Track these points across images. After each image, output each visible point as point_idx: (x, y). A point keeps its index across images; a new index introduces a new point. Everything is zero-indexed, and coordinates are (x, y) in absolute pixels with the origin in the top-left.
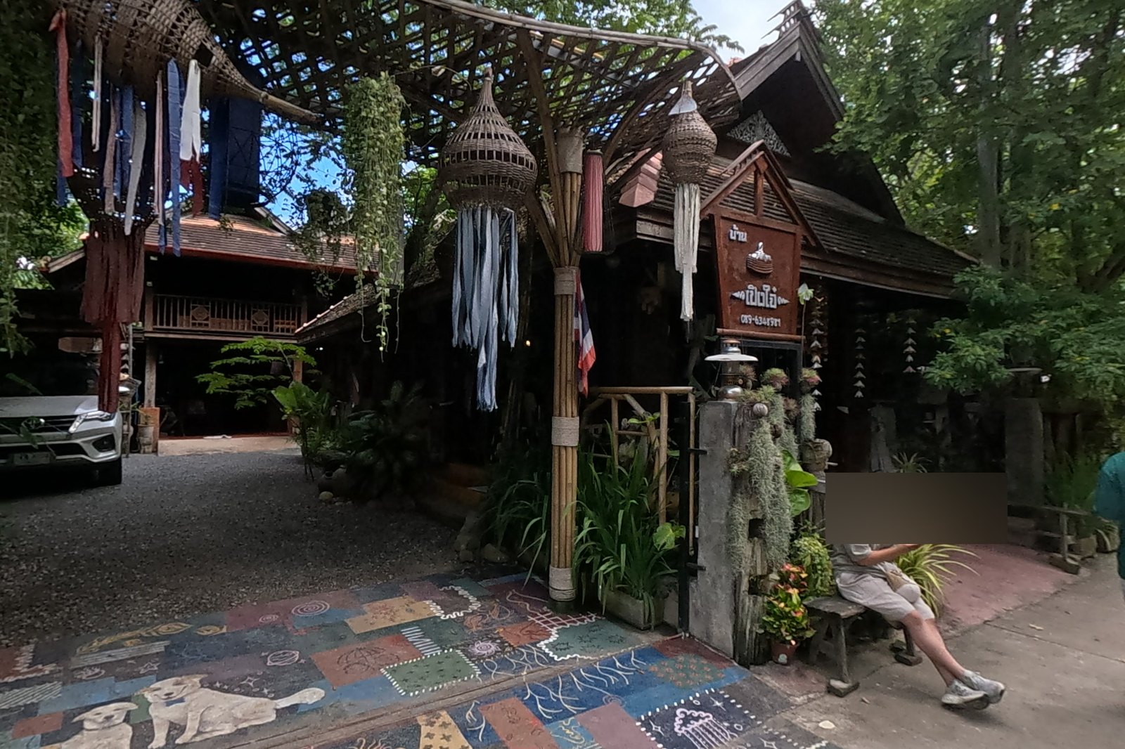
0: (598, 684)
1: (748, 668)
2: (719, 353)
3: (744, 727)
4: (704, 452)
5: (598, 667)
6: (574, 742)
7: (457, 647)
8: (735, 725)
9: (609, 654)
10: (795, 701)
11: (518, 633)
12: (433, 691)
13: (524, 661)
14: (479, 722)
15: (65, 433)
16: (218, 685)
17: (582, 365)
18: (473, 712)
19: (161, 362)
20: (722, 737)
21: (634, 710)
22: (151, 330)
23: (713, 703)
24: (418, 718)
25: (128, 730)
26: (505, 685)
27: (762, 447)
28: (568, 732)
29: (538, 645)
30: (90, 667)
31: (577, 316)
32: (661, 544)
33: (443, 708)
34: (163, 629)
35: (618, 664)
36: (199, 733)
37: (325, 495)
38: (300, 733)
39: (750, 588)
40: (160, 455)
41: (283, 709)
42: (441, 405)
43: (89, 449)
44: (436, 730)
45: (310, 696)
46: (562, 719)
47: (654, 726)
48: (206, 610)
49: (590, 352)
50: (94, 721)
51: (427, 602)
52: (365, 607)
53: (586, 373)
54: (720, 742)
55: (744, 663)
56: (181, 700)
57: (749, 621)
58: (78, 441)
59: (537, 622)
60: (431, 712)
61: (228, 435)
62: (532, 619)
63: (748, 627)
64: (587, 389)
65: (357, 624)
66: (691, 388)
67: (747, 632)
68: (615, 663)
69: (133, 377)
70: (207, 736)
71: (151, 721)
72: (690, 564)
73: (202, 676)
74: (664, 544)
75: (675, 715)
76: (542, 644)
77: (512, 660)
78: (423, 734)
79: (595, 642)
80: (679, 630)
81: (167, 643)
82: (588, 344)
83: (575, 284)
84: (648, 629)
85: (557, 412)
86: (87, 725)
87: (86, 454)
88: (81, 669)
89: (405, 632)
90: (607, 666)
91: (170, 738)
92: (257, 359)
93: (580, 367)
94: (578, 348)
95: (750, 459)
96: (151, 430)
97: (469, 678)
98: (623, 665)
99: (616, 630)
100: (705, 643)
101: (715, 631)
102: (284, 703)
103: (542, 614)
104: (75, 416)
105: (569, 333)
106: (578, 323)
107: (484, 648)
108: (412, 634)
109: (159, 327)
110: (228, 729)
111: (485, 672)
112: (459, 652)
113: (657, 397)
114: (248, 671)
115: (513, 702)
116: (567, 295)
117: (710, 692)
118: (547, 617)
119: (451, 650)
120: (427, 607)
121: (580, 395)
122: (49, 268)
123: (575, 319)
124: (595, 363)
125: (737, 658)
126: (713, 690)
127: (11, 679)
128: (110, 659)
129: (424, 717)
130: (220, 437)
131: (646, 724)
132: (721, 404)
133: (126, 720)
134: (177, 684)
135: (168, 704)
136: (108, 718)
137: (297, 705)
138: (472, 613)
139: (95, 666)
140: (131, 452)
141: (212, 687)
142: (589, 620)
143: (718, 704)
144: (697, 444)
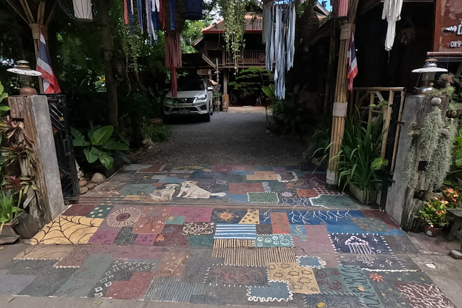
0: (323, 218)
1: (407, 232)
2: (422, 67)
3: (382, 252)
4: (403, 123)
5: (328, 212)
6: (297, 232)
7: (276, 192)
8: (377, 250)
9: (337, 209)
10: (423, 252)
11: (304, 193)
12: (259, 203)
13: (299, 202)
14: (267, 216)
15: (192, 104)
16: (200, 185)
17: (350, 76)
18: (267, 213)
19: (229, 77)
20: (367, 252)
21: (330, 230)
22: (224, 65)
23: (374, 239)
24: (248, 209)
25: (174, 191)
26: (285, 208)
27: (431, 122)
28: (298, 229)
29: (309, 198)
30: (174, 174)
31: (349, 51)
32: (374, 167)
33: (257, 209)
34: (195, 167)
35: (338, 213)
36: (189, 196)
37: (268, 131)
38: (212, 204)
39: (415, 195)
40: (228, 112)
41: (212, 196)
42: (321, 95)
43: (199, 109)
44: (252, 215)
45: (221, 195)
46: (298, 224)
47: (336, 238)
48: (210, 164)
49: (354, 69)
50: (168, 187)
51: (278, 175)
52: (255, 172)
53: (352, 80)
54: (364, 253)
55: (406, 229)
56: (189, 187)
57: (411, 211)
58: (196, 106)
59: (316, 190)
60: (253, 208)
61: (251, 106)
62: (315, 189)
63: (410, 213)
64: (352, 89)
65: (249, 177)
66: (403, 88)
67: (409, 216)
68: (337, 212)
69: (219, 84)
70: (190, 197)
71: (180, 190)
72: (389, 179)
73: (198, 182)
74: (376, 167)
75: (350, 238)
76: (310, 199)
77: (294, 201)
78: (247, 214)
79: (335, 203)
80: (380, 208)
81: (194, 171)
82: (354, 65)
83: (350, 33)
84: (365, 204)
85: (335, 100)
86: (167, 187)
87: (198, 111)
88: (172, 173)
89: (263, 183)
90: (332, 213)
91: (182, 195)
92: (250, 76)
93: (348, 77)
94: (348, 67)
95: (422, 128)
96: (226, 103)
97: (274, 202)
98: (340, 214)
99: (350, 201)
100: (391, 216)
101: (395, 211)
102: (213, 195)
103: (320, 188)
104: (195, 98)
105: (345, 59)
106: (349, 54)
107: (287, 194)
108: (264, 184)
109: (227, 63)
110: (196, 197)
111: (281, 202)
112: (277, 194)
113: (388, 92)
114: (209, 184)
115: (284, 214)
116: (345, 40)
117: (375, 235)
118: (322, 190)
119: (275, 192)
120: (277, 177)
121: (349, 91)
122: (194, 44)
123: (348, 52)
124: (357, 75)
125: (402, 226)
126: (377, 235)
127: (157, 172)
128: (180, 173)
129: (251, 210)
130: (248, 106)
131: (333, 237)
132: (415, 97)
133: (175, 189)
134: (190, 183)
135: (186, 187)
136: (172, 187)
137: (217, 196)
138: (292, 182)
139: (175, 173)
140: (220, 111)
141: (198, 186)
142: (340, 195)
143: (375, 240)
144: (401, 119)
